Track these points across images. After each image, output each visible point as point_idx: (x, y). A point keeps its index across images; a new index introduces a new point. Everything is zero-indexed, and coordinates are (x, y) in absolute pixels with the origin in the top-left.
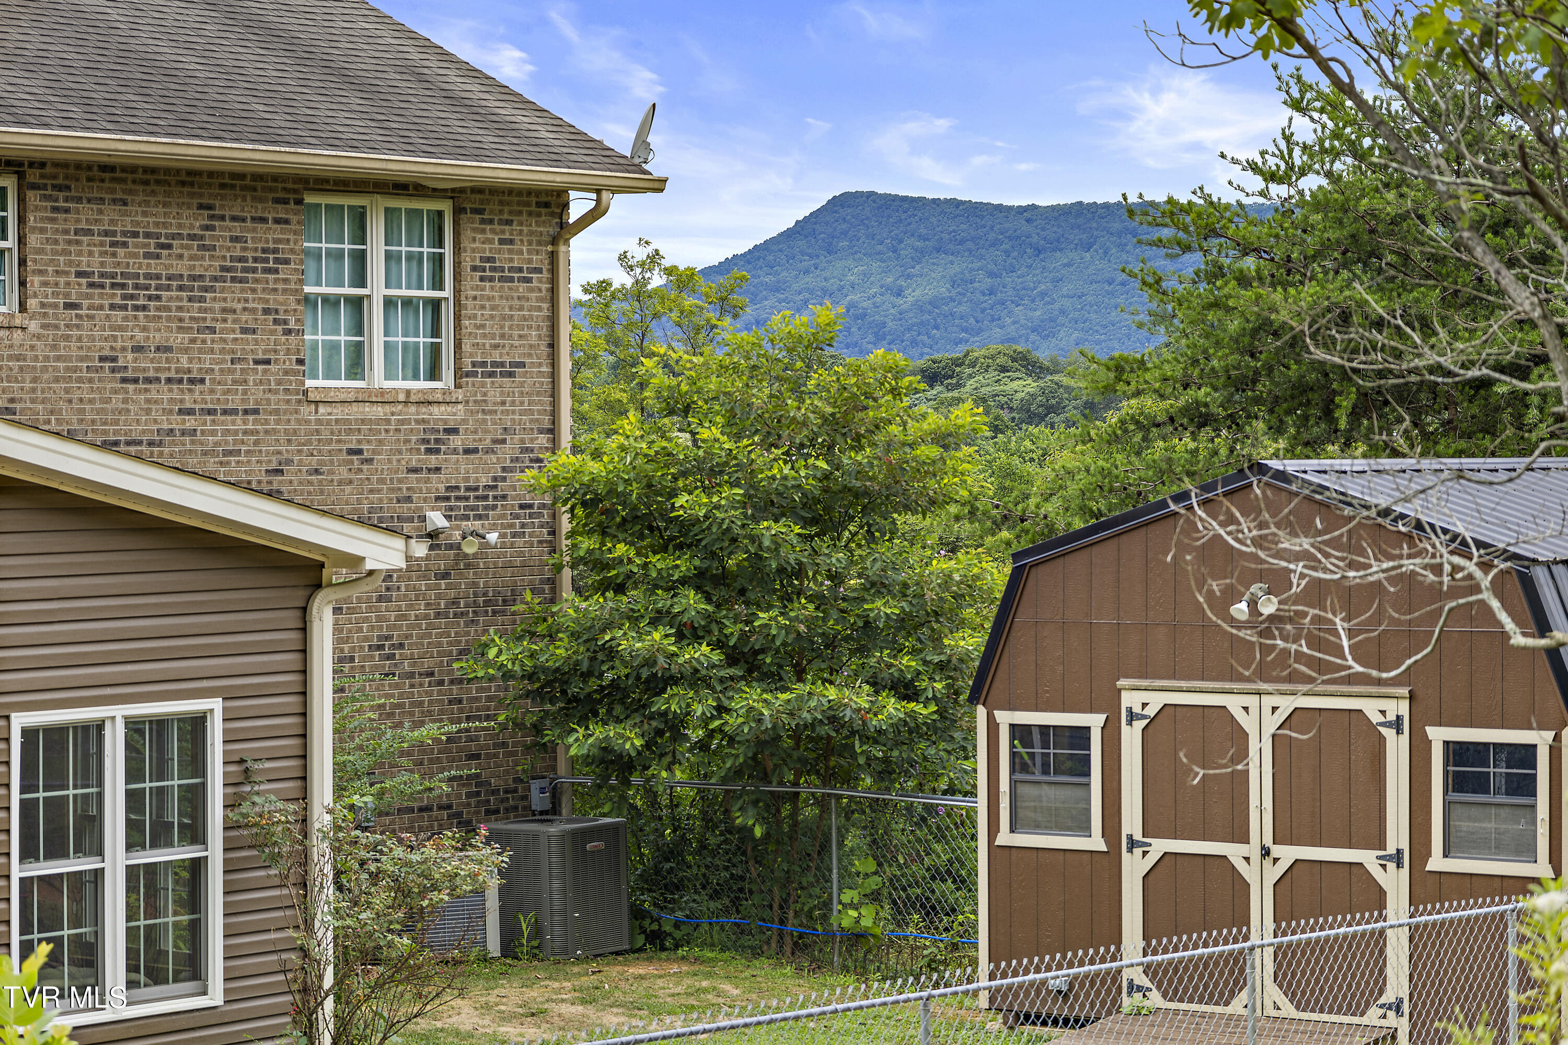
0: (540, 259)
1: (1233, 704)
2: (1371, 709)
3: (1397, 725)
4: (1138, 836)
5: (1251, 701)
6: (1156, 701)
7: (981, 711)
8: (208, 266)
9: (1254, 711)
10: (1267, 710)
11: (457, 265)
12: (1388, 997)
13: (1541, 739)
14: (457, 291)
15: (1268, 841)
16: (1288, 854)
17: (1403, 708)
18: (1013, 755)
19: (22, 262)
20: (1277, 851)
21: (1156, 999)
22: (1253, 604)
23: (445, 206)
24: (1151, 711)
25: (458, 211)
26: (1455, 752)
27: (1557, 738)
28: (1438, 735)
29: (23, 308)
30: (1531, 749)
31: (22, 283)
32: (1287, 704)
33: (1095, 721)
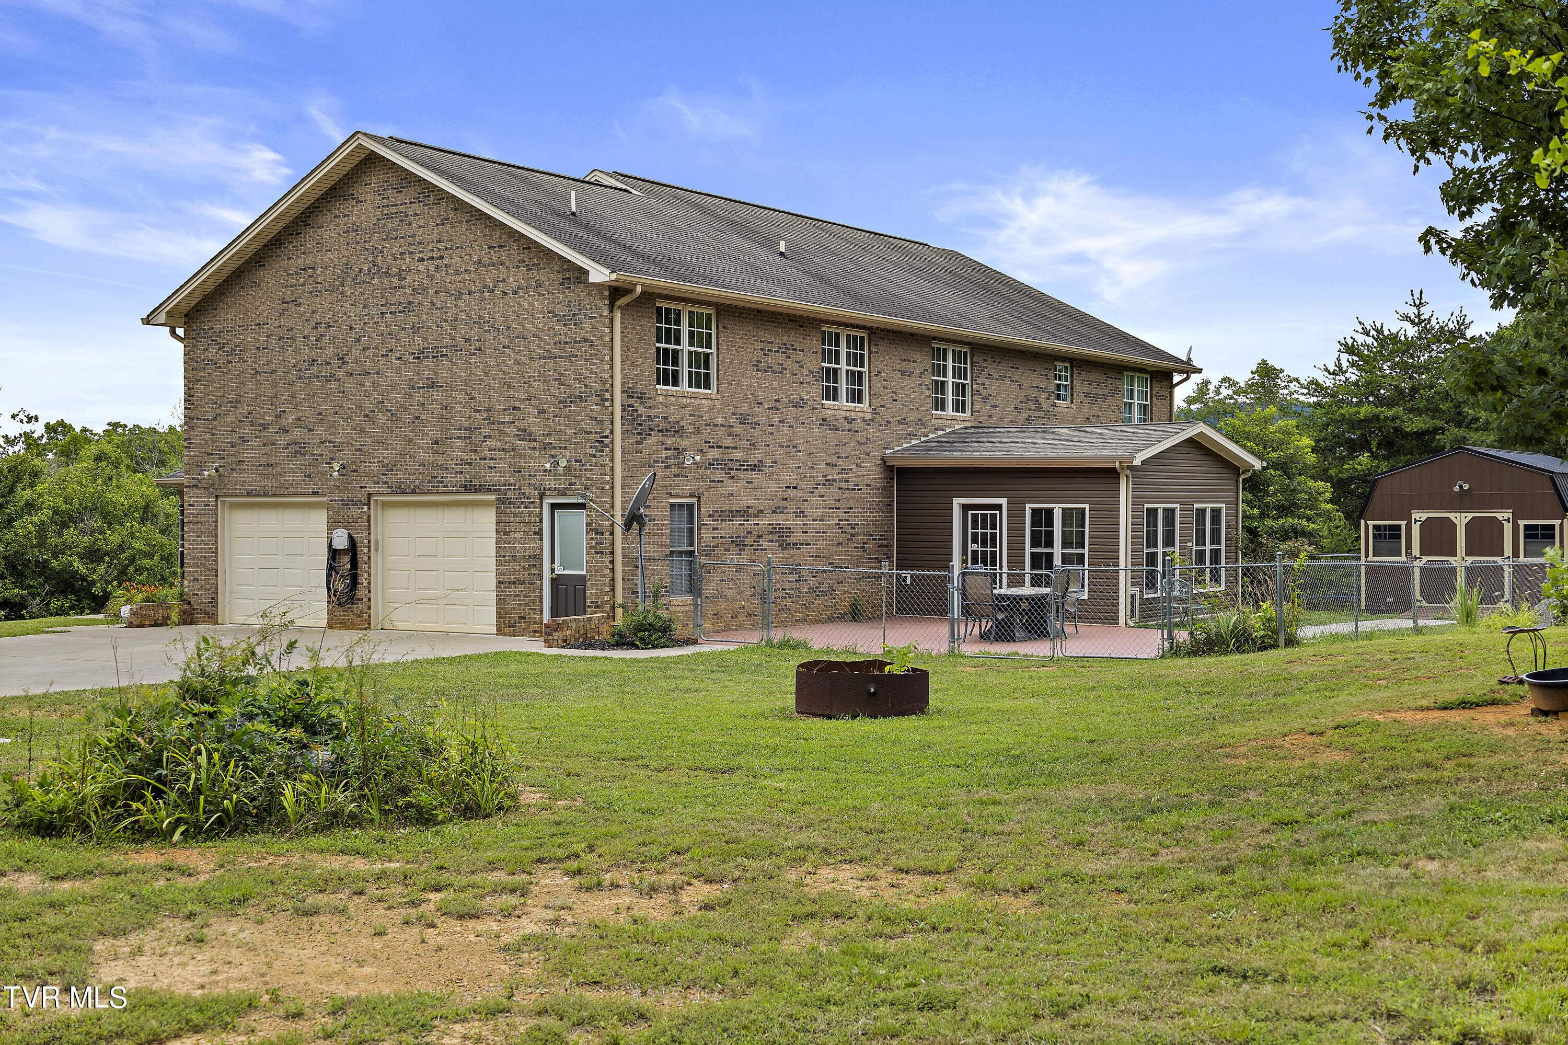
0: (1167, 394)
1: (1452, 516)
2: (1499, 516)
3: (1508, 520)
4: (1418, 556)
5: (1458, 515)
6: (1424, 516)
7: (1362, 521)
8: (1106, 392)
9: (1459, 518)
10: (1463, 518)
11: (1151, 394)
12: (1505, 599)
13: (1557, 523)
14: (1151, 402)
15: (1464, 555)
16: (1470, 559)
17: (1510, 515)
18: (1374, 534)
19: (1072, 389)
20: (1466, 558)
21: (1424, 603)
22: (1461, 487)
23: (1148, 376)
24: (1423, 519)
25: (1151, 378)
26: (1527, 527)
27: (1562, 523)
28: (1522, 523)
29: (1072, 402)
30: (1554, 526)
31: (1072, 395)
32: (1470, 516)
33: (1403, 523)
